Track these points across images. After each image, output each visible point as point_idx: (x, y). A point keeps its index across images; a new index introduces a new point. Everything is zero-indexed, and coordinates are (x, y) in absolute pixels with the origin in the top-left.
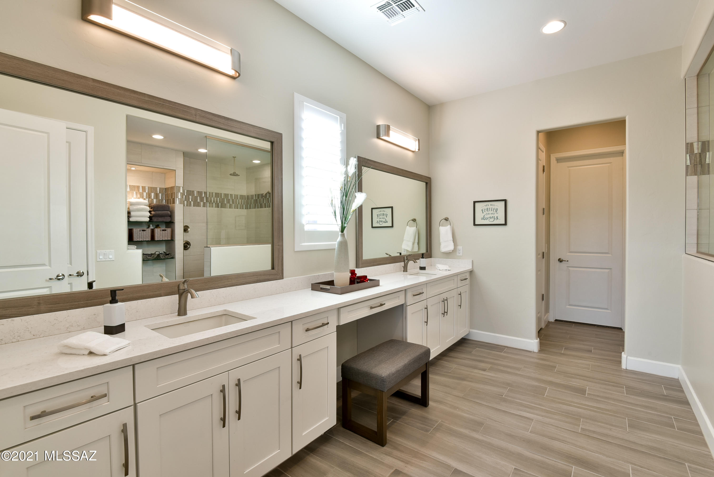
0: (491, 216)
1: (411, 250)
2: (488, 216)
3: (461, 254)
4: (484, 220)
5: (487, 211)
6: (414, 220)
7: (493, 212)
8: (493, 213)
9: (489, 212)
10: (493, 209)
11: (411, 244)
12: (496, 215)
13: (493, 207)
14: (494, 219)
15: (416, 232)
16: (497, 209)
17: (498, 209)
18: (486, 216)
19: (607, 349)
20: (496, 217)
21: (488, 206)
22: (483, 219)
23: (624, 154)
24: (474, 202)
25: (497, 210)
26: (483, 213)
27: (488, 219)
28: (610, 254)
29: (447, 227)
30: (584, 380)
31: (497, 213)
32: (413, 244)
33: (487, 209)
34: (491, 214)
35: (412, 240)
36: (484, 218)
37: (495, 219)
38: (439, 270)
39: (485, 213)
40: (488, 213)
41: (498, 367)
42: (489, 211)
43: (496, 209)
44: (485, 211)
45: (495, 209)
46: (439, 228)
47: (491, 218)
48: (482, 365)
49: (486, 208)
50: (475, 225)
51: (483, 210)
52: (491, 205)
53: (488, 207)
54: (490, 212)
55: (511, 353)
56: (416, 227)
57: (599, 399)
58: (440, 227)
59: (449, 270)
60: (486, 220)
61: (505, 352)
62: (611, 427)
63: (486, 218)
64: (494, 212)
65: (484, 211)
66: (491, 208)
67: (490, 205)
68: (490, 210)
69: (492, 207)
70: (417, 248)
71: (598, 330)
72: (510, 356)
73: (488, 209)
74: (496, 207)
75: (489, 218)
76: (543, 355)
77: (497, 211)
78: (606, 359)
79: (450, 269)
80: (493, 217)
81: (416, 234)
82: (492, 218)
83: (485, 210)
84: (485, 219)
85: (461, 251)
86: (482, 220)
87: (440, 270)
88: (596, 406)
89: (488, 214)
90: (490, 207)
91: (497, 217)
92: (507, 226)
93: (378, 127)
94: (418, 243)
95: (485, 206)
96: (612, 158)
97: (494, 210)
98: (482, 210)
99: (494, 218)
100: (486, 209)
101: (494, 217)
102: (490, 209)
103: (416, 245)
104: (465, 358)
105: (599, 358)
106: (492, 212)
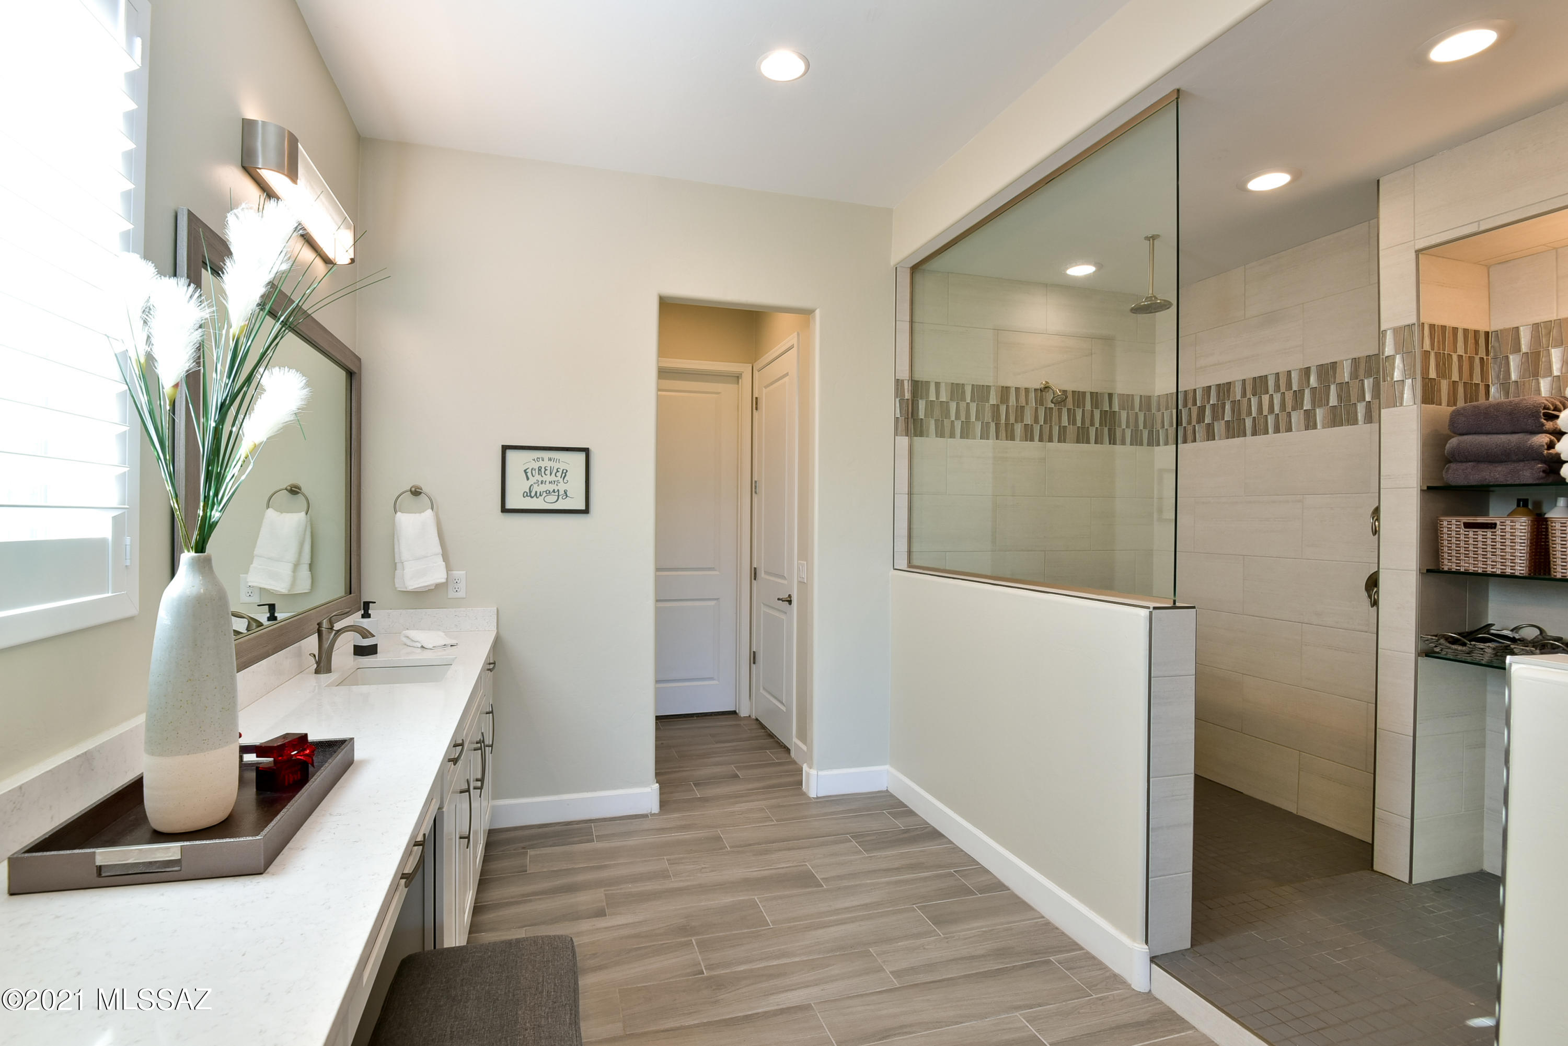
0: (551, 487)
1: (289, 591)
2: (542, 488)
3: (462, 594)
4: (532, 497)
5: (539, 474)
6: (294, 490)
7: (556, 479)
8: (554, 482)
9: (545, 478)
10: (555, 471)
11: (286, 570)
12: (562, 487)
13: (556, 465)
14: (558, 496)
15: (305, 531)
16: (565, 471)
17: (567, 471)
18: (536, 488)
19: (756, 763)
20: (562, 492)
21: (543, 460)
22: (529, 495)
23: (740, 380)
24: (503, 446)
25: (565, 473)
26: (528, 479)
27: (540, 495)
28: (716, 570)
29: (422, 514)
30: (789, 849)
31: (565, 481)
32: (296, 566)
33: (540, 470)
34: (550, 483)
35: (291, 555)
36: (530, 492)
37: (560, 497)
38: (419, 650)
39: (532, 480)
40: (540, 479)
41: (621, 889)
42: (543, 474)
43: (563, 470)
44: (534, 475)
45: (561, 471)
46: (395, 517)
47: (549, 493)
48: (584, 899)
49: (536, 465)
50: (504, 510)
51: (529, 471)
52: (550, 459)
53: (542, 464)
54: (548, 478)
55: (613, 835)
56: (307, 514)
57: (846, 883)
58: (399, 514)
59: (451, 646)
60: (535, 497)
61: (600, 838)
62: (923, 941)
63: (536, 492)
64: (559, 478)
65: (529, 474)
66: (551, 467)
67: (546, 459)
68: (548, 472)
69: (551, 464)
70: (309, 582)
71: (707, 725)
72: (619, 844)
73: (543, 470)
74: (562, 466)
75: (545, 494)
76: (675, 818)
77: (565, 475)
78: (779, 785)
79: (453, 642)
80: (554, 491)
81: (305, 534)
82: (553, 494)
83: (534, 472)
84: (533, 494)
85: (462, 585)
86: (524, 497)
87: (422, 647)
88: (855, 903)
89: (542, 483)
90: (546, 464)
91: (565, 492)
92: (589, 515)
93: (248, 126)
94: (311, 566)
95: (534, 460)
96: (720, 385)
97: (559, 474)
98: (525, 471)
99: (557, 494)
100: (537, 470)
101: (558, 490)
102: (546, 470)
103: (304, 572)
104: (523, 895)
105: (763, 788)
106: (553, 478)
